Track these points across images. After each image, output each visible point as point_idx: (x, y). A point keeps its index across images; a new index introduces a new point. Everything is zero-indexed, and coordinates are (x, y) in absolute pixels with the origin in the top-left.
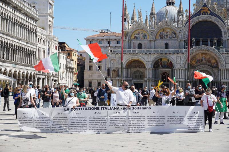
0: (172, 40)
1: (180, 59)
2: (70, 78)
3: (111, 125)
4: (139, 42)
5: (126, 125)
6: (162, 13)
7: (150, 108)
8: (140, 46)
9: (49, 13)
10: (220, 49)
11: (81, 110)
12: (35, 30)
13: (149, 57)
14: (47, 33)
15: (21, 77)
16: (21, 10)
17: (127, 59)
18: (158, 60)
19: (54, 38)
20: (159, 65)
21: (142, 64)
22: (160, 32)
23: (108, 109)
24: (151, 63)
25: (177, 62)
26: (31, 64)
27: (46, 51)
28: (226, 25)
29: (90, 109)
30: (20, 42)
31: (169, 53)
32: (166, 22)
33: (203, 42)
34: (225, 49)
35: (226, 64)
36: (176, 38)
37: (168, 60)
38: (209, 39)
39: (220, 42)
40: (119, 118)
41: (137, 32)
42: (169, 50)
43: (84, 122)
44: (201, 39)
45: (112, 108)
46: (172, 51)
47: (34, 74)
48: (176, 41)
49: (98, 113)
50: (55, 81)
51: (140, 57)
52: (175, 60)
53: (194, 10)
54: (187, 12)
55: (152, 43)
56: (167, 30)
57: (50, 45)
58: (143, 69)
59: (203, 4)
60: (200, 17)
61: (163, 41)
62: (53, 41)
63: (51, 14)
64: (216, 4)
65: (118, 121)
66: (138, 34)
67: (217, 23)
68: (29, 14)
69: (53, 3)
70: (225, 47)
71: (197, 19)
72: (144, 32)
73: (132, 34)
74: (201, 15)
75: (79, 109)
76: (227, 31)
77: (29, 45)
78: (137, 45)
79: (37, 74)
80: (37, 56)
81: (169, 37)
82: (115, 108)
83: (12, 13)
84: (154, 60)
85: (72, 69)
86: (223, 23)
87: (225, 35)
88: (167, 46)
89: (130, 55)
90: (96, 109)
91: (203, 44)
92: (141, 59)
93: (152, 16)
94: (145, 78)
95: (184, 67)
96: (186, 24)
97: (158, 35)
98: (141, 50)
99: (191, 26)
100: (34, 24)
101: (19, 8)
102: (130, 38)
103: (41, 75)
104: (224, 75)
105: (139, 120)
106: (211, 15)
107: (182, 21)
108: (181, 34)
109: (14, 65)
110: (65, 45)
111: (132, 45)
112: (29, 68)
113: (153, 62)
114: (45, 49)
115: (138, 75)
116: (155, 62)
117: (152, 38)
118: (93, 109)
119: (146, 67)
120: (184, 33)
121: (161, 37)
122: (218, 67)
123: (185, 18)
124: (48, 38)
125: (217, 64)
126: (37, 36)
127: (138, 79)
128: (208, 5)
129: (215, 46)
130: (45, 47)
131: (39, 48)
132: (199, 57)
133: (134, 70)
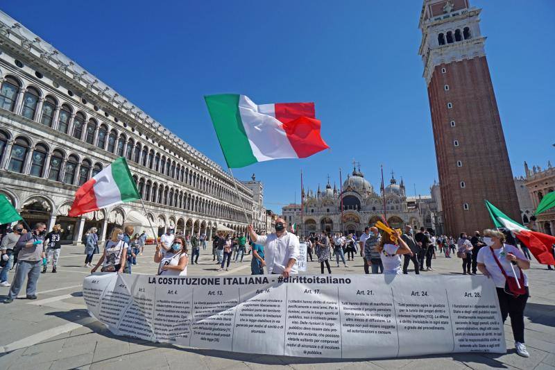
3: (243, 323)
4: (312, 208)
5: (282, 327)
6: (325, 193)
7: (348, 281)
8: (312, 211)
9: (260, 192)
10: (360, 211)
11: (179, 284)
12: (252, 202)
13: (318, 217)
14: (259, 204)
17: (305, 219)
18: (323, 219)
20: (324, 222)
22: (324, 203)
23: (241, 283)
24: (319, 220)
27: (259, 215)
29: (197, 282)
30: (242, 209)
31: (330, 214)
32: (327, 197)
33: (349, 207)
36: (334, 206)
37: (330, 219)
38: (353, 206)
39: (359, 207)
40: (264, 303)
43: (184, 315)
45: (251, 279)
49: (216, 293)
51: (313, 217)
52: (334, 218)
53: (343, 189)
54: (339, 190)
55: (320, 209)
56: (328, 201)
57: (261, 211)
59: (348, 186)
60: (347, 193)
61: (326, 208)
62: (263, 209)
63: (262, 194)
64: (355, 185)
65: (262, 313)
66: (311, 204)
67: (357, 196)
68: (248, 193)
69: (262, 187)
70: (363, 210)
71: (345, 195)
72: (315, 203)
73: (308, 204)
75: (173, 281)
77: (248, 211)
80: (253, 217)
81: (330, 205)
82: (256, 279)
86: (360, 196)
87: (362, 203)
89: (307, 216)
90: (212, 284)
91: (349, 209)
93: (319, 193)
94: (316, 229)
98: (313, 213)
99: (342, 199)
100: (251, 198)
102: (307, 207)
105: (321, 313)
106: (353, 192)
107: (336, 196)
108: (336, 203)
109: (238, 222)
110: (271, 211)
111: (308, 211)
117: (319, 206)
118: (204, 282)
119: (317, 223)
121: (325, 205)
123: (338, 194)
124: (259, 207)
126: (253, 205)
128: (351, 186)
129: (357, 209)
130: (257, 212)
131: (254, 213)
132: (348, 216)
133: (309, 225)
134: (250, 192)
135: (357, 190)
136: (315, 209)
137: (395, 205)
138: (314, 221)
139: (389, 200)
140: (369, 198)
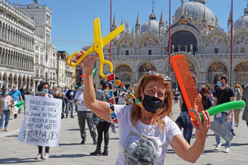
0: (154, 47)
1: (161, 64)
2: (69, 81)
4: (126, 49)
6: (146, 26)
8: (127, 53)
9: (46, 23)
10: (196, 54)
12: (33, 38)
13: (135, 62)
14: (44, 41)
15: (17, 80)
16: (17, 19)
17: (116, 64)
18: (143, 65)
19: (51, 46)
20: (143, 70)
21: (129, 69)
22: (144, 41)
24: (136, 67)
25: (159, 66)
26: (28, 68)
27: (44, 57)
28: (201, 34)
30: (16, 48)
31: (152, 58)
32: (150, 32)
33: (181, 48)
34: (200, 55)
35: (201, 67)
36: (158, 46)
37: (151, 65)
38: (186, 46)
39: (196, 48)
41: (124, 41)
42: (152, 55)
44: (179, 46)
46: (154, 57)
47: (32, 77)
48: (159, 48)
50: (54, 83)
51: (127, 63)
52: (158, 64)
53: (173, 21)
54: (167, 23)
55: (138, 50)
56: (150, 39)
57: (47, 52)
58: (130, 73)
59: (180, 16)
60: (178, 27)
61: (147, 48)
62: (50, 48)
63: (48, 25)
64: (192, 16)
66: (126, 42)
67: (192, 32)
68: (25, 23)
69: (50, 15)
70: (200, 53)
71: (176, 29)
72: (131, 41)
73: (121, 42)
74: (179, 25)
76: (201, 39)
77: (26, 51)
78: (125, 52)
79: (34, 78)
80: (35, 62)
81: (152, 45)
83: (6, 20)
84: (140, 65)
85: (71, 73)
86: (198, 32)
87: (200, 43)
88: (150, 52)
89: (118, 61)
91: (181, 51)
92: (128, 64)
93: (137, 27)
94: (132, 80)
95: (165, 70)
96: (166, 33)
97: (143, 43)
98: (128, 56)
99: (171, 36)
100: (31, 32)
101: (14, 16)
102: (119, 46)
103: (39, 78)
104: (199, 77)
106: (188, 25)
107: (163, 31)
108: (162, 42)
109: (9, 69)
110: (65, 53)
111: (120, 52)
112: (26, 72)
113: (138, 66)
114: (42, 55)
115: (126, 78)
116: (140, 66)
117: (137, 46)
119: (133, 71)
122: (194, 70)
123: (165, 29)
124: (45, 45)
125: (193, 67)
126: (35, 43)
127: (126, 81)
128: (185, 17)
129: (191, 52)
130: (42, 54)
131: (37, 55)
133: (122, 73)
134: (30, 22)
135: (193, 23)
136: (130, 50)
137: (246, 47)
140: (210, 36)
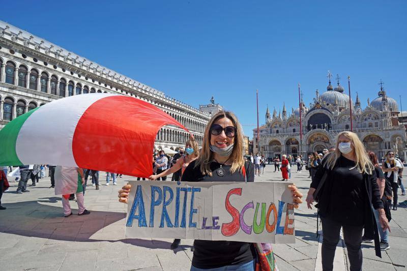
4: (277, 129)
8: (277, 132)
10: (330, 130)
13: (283, 138)
17: (269, 140)
20: (289, 143)
22: (290, 122)
24: (284, 142)
33: (318, 127)
34: (333, 130)
37: (295, 139)
38: (322, 125)
39: (329, 126)
42: (296, 133)
44: (316, 125)
51: (278, 139)
52: (300, 139)
55: (285, 129)
56: (294, 121)
58: (280, 146)
59: (316, 103)
60: (315, 111)
61: (292, 128)
66: (276, 124)
67: (326, 114)
71: (313, 113)
72: (279, 123)
73: (272, 125)
81: (296, 125)
86: (331, 114)
87: (333, 121)
88: (294, 130)
89: (271, 138)
94: (281, 151)
95: (305, 143)
96: (306, 116)
99: (310, 117)
102: (271, 128)
106: (322, 109)
107: (303, 115)
111: (272, 131)
116: (287, 141)
117: (284, 126)
119: (282, 144)
120: (305, 123)
121: (291, 126)
123: (305, 113)
127: (277, 152)
128: (320, 103)
129: (326, 128)
132: (316, 136)
133: (274, 146)
137: (373, 122)
138: (279, 142)
139: (367, 117)
140: (341, 116)
